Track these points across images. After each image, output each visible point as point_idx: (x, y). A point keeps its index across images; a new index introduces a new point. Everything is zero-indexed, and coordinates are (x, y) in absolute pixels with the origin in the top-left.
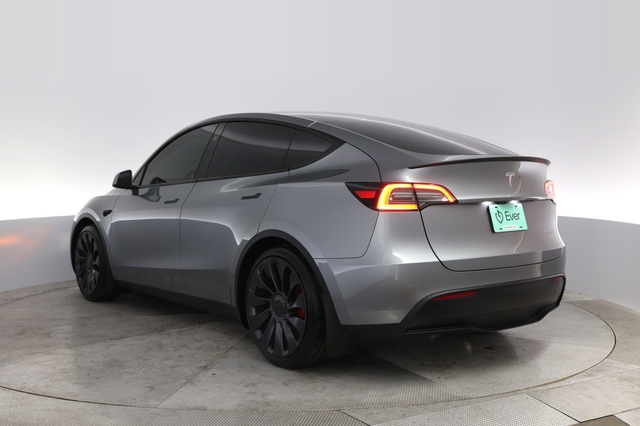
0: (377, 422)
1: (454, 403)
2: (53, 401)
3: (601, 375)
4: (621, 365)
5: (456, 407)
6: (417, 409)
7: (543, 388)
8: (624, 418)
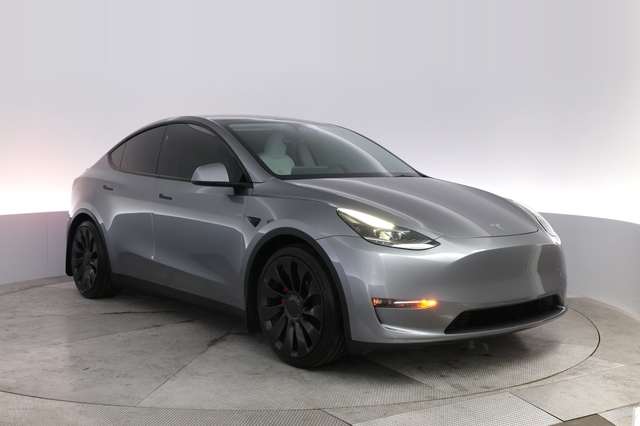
0: (358, 421)
1: (436, 402)
2: (30, 400)
3: (584, 373)
4: (606, 363)
5: (438, 406)
6: (399, 408)
7: (526, 386)
8: (608, 417)
